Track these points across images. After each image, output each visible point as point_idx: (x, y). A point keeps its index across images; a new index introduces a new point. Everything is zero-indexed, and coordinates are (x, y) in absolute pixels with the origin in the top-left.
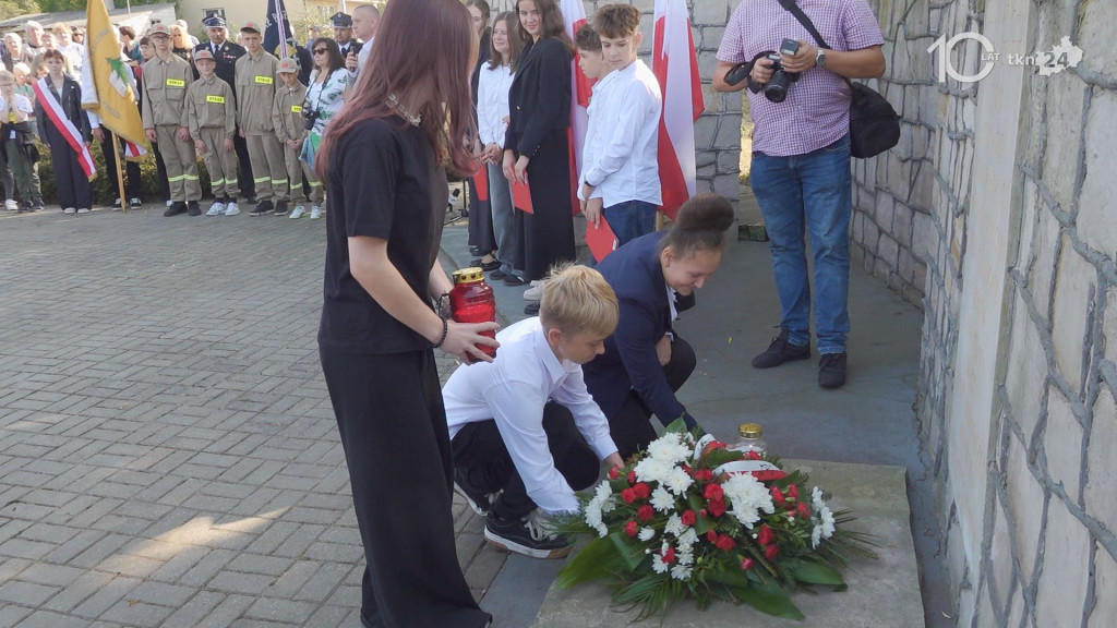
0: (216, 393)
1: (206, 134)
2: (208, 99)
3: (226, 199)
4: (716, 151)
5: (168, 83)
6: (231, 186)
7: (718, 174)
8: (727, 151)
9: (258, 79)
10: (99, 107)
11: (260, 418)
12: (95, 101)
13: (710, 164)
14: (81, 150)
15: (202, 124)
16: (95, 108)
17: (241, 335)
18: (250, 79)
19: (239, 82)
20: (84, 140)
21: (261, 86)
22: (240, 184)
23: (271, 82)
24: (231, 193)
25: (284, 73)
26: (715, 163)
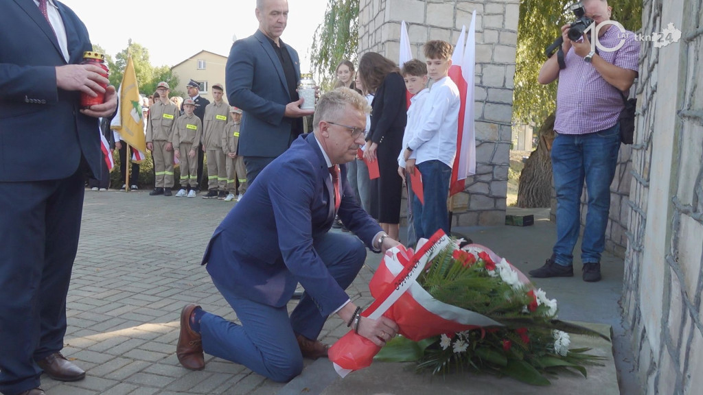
0: (157, 268)
1: (183, 147)
2: (188, 126)
3: (188, 188)
4: (493, 165)
5: (164, 116)
6: (193, 180)
7: (493, 180)
8: (500, 166)
9: (218, 117)
10: (121, 128)
11: (181, 282)
12: (119, 125)
13: (489, 173)
14: (108, 154)
15: (181, 140)
16: (118, 129)
17: (180, 245)
18: (213, 117)
19: (206, 118)
20: (110, 148)
21: (219, 121)
22: (198, 180)
23: (225, 119)
24: (193, 184)
25: (234, 113)
26: (492, 173)
